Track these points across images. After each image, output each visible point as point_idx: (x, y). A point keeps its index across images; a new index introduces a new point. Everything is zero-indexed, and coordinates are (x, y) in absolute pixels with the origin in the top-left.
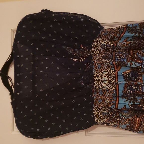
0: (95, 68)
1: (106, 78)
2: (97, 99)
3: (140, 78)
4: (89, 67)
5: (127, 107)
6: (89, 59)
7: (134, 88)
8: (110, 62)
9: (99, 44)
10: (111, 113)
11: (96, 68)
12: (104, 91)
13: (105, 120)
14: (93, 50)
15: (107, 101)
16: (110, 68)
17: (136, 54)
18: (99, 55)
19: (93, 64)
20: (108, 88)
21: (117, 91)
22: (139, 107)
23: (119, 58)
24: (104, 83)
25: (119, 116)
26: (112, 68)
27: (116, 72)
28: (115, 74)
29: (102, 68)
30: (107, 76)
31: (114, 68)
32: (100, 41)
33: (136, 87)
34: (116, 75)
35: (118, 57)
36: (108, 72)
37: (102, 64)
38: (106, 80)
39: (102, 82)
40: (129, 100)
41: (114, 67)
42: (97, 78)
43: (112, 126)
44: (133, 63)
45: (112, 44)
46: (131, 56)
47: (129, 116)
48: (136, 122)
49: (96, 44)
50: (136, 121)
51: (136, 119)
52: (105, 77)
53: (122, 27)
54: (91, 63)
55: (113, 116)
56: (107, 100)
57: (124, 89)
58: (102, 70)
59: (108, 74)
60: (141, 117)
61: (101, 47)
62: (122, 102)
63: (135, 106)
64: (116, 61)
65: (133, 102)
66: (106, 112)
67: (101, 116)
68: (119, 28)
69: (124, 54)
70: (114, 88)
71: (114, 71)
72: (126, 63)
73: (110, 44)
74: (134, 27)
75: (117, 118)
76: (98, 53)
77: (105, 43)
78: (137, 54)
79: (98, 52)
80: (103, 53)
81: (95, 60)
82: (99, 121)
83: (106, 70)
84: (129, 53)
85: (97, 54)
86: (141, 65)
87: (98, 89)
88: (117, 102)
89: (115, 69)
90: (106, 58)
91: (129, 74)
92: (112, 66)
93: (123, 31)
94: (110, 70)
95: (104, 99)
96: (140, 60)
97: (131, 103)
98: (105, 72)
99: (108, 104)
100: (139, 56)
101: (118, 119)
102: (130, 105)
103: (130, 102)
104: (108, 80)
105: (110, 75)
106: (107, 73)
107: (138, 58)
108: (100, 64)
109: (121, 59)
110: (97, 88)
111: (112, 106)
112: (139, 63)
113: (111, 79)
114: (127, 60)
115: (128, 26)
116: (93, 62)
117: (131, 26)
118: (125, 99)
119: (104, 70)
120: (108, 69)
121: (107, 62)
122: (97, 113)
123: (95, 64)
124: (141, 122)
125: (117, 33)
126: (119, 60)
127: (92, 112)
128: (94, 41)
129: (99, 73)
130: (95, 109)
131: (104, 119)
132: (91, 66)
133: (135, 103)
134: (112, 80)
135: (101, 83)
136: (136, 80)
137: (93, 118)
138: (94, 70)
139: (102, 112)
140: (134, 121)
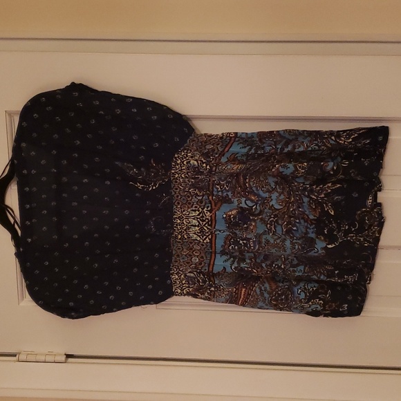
0: (176, 203)
1: (195, 222)
2: (178, 256)
3: (253, 224)
4: (165, 201)
5: (229, 270)
6: (167, 187)
7: (241, 242)
8: (203, 195)
9: (185, 163)
10: (202, 276)
11: (178, 203)
12: (191, 243)
13: (191, 289)
14: (173, 171)
15: (196, 260)
16: (203, 204)
17: (249, 185)
18: (184, 182)
19: (173, 196)
20: (198, 239)
21: (213, 245)
22: (247, 271)
23: (219, 189)
24: (191, 230)
25: (214, 283)
26: (207, 205)
27: (214, 212)
28: (211, 216)
29: (190, 203)
30: (197, 218)
31: (210, 205)
32: (187, 156)
33: (245, 242)
34: (213, 218)
35: (218, 187)
36: (199, 211)
37: (189, 197)
38: (195, 226)
39: (189, 228)
40: (232, 259)
41: (211, 203)
42: (179, 221)
43: (201, 298)
44: (243, 200)
45: (208, 167)
46: (240, 187)
47: (230, 285)
48: (241, 295)
49: (179, 162)
50: (241, 293)
51: (241, 290)
52: (194, 219)
53: (227, 137)
54: (169, 193)
55: (204, 282)
56: (196, 258)
57: (225, 242)
58: (188, 208)
59: (198, 215)
60: (250, 288)
61: (188, 168)
62: (220, 263)
63: (242, 269)
64: (215, 193)
65: (238, 263)
66: (192, 275)
67: (184, 282)
68: (221, 138)
69: (228, 182)
70: (207, 239)
71: (210, 211)
72: (230, 199)
73: (204, 165)
74: (249, 138)
75: (211, 286)
76: (182, 178)
77: (196, 160)
78: (251, 184)
79: (183, 176)
80: (192, 178)
81: (177, 189)
82: (179, 291)
83: (196, 207)
84: (238, 181)
85: (181, 180)
86: (256, 204)
87: (180, 239)
88: (212, 263)
89: (211, 207)
90: (198, 188)
91: (234, 218)
92: (207, 201)
93: (229, 143)
94: (203, 209)
95: (190, 255)
96: (255, 195)
97: (235, 264)
98: (195, 211)
99: (196, 264)
100: (254, 189)
101: (213, 289)
102: (233, 267)
103: (233, 262)
104: (198, 226)
105: (203, 217)
106: (198, 213)
107: (252, 193)
108: (185, 196)
109: (222, 191)
110: (180, 237)
111: (204, 269)
112: (252, 201)
113: (204, 223)
114: (233, 193)
115: (239, 135)
116: (173, 193)
117: (244, 136)
118: (225, 257)
119: (192, 207)
120: (200, 206)
121: (199, 196)
122: (177, 277)
123: (177, 197)
124: (249, 295)
125: (218, 144)
126: (220, 193)
127: (168, 276)
128: (176, 156)
129: (184, 213)
130: (174, 271)
131: (189, 287)
132: (169, 199)
133: (242, 265)
134: (204, 225)
135: (185, 230)
136: (245, 226)
137: (171, 286)
138: (175, 207)
139: (185, 276)
140: (237, 294)
